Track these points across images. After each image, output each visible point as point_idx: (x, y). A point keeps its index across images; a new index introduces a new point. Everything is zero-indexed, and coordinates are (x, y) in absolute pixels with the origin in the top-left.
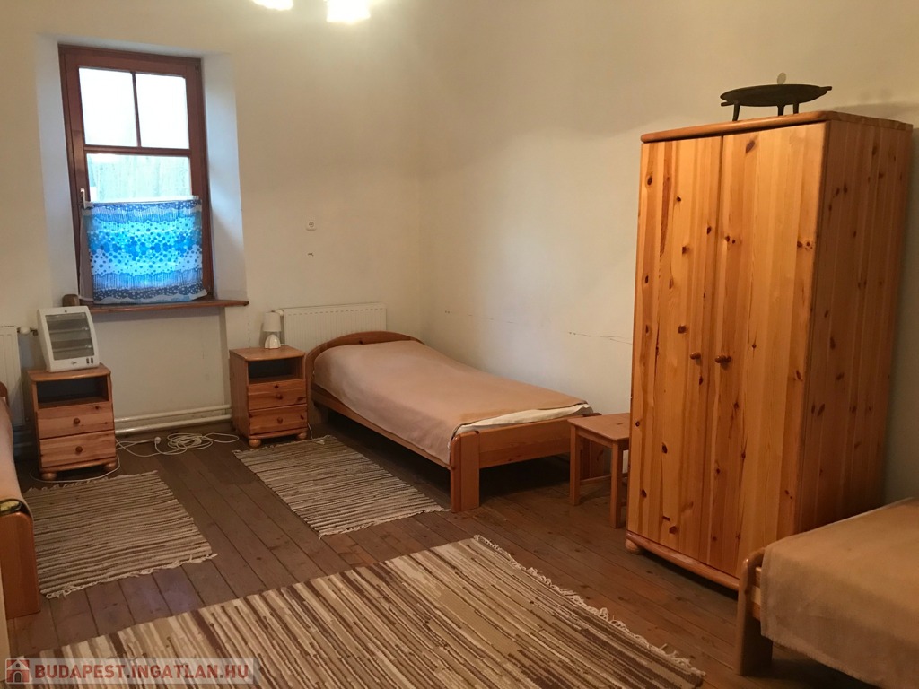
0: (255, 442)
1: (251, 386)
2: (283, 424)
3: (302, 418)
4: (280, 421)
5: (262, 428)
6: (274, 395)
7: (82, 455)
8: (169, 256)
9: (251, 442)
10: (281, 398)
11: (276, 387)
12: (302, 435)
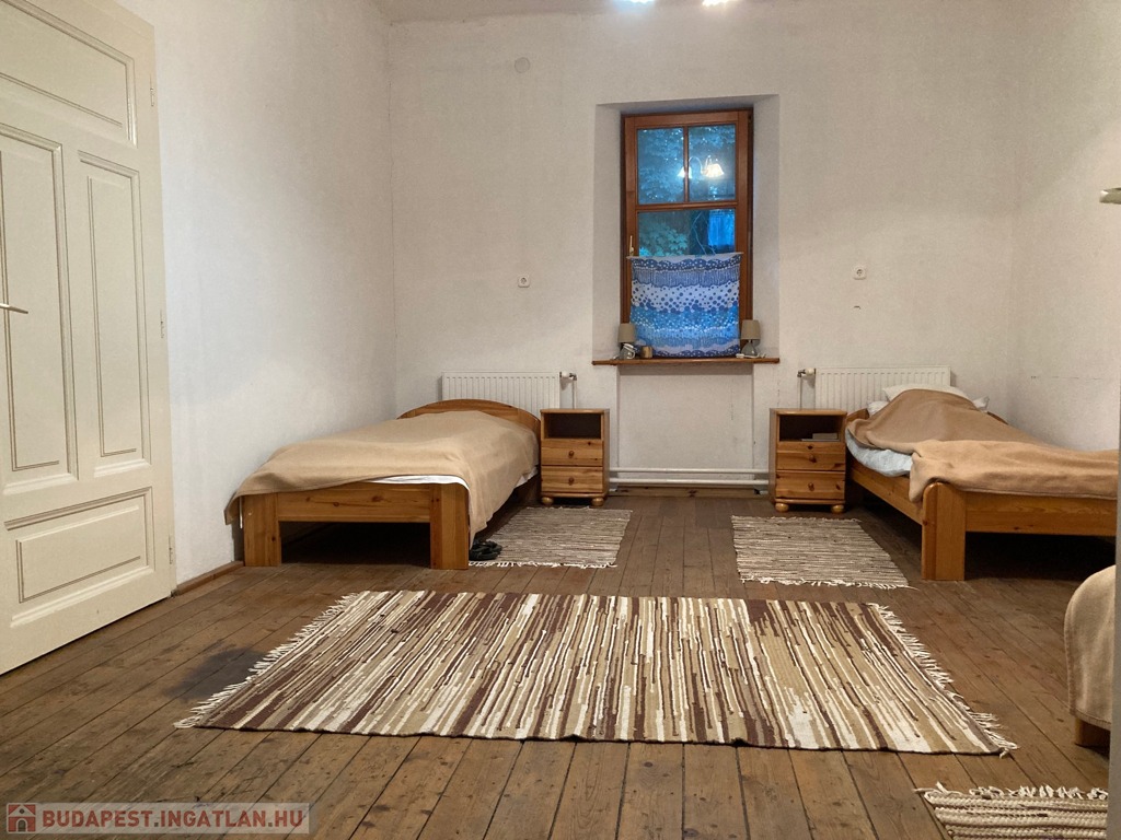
0: (781, 506)
1: (781, 443)
2: (815, 491)
3: (838, 487)
4: (812, 488)
5: (789, 492)
6: (808, 457)
7: (574, 486)
8: (663, 303)
9: (778, 505)
10: (814, 460)
11: (810, 448)
12: (837, 508)
